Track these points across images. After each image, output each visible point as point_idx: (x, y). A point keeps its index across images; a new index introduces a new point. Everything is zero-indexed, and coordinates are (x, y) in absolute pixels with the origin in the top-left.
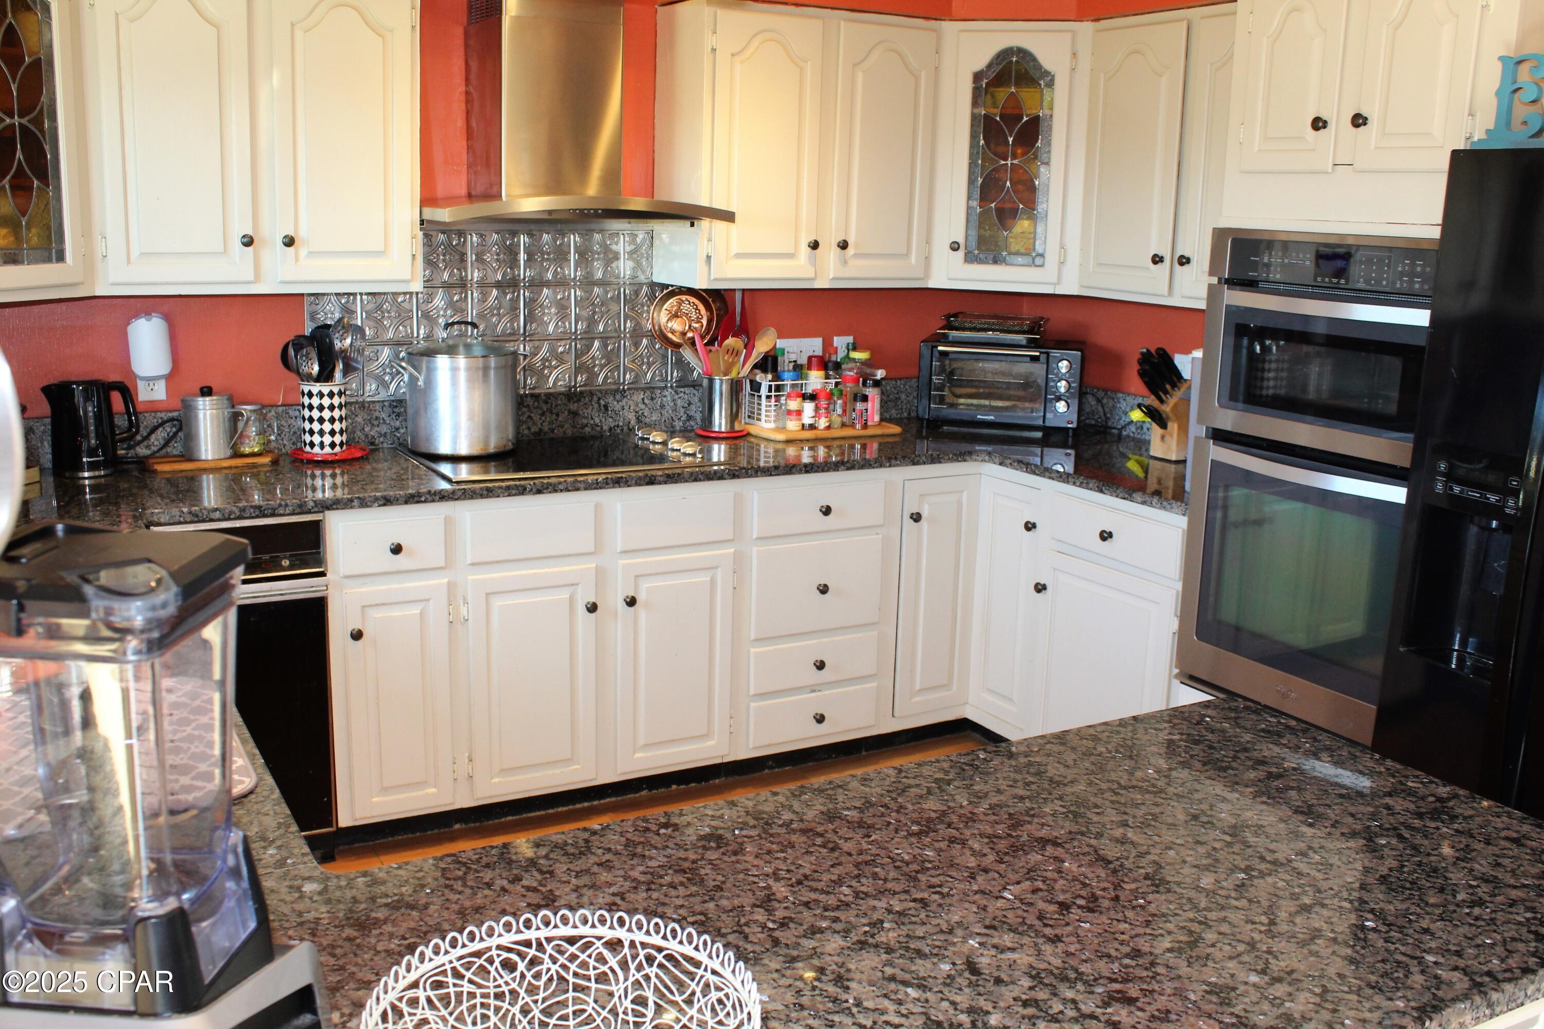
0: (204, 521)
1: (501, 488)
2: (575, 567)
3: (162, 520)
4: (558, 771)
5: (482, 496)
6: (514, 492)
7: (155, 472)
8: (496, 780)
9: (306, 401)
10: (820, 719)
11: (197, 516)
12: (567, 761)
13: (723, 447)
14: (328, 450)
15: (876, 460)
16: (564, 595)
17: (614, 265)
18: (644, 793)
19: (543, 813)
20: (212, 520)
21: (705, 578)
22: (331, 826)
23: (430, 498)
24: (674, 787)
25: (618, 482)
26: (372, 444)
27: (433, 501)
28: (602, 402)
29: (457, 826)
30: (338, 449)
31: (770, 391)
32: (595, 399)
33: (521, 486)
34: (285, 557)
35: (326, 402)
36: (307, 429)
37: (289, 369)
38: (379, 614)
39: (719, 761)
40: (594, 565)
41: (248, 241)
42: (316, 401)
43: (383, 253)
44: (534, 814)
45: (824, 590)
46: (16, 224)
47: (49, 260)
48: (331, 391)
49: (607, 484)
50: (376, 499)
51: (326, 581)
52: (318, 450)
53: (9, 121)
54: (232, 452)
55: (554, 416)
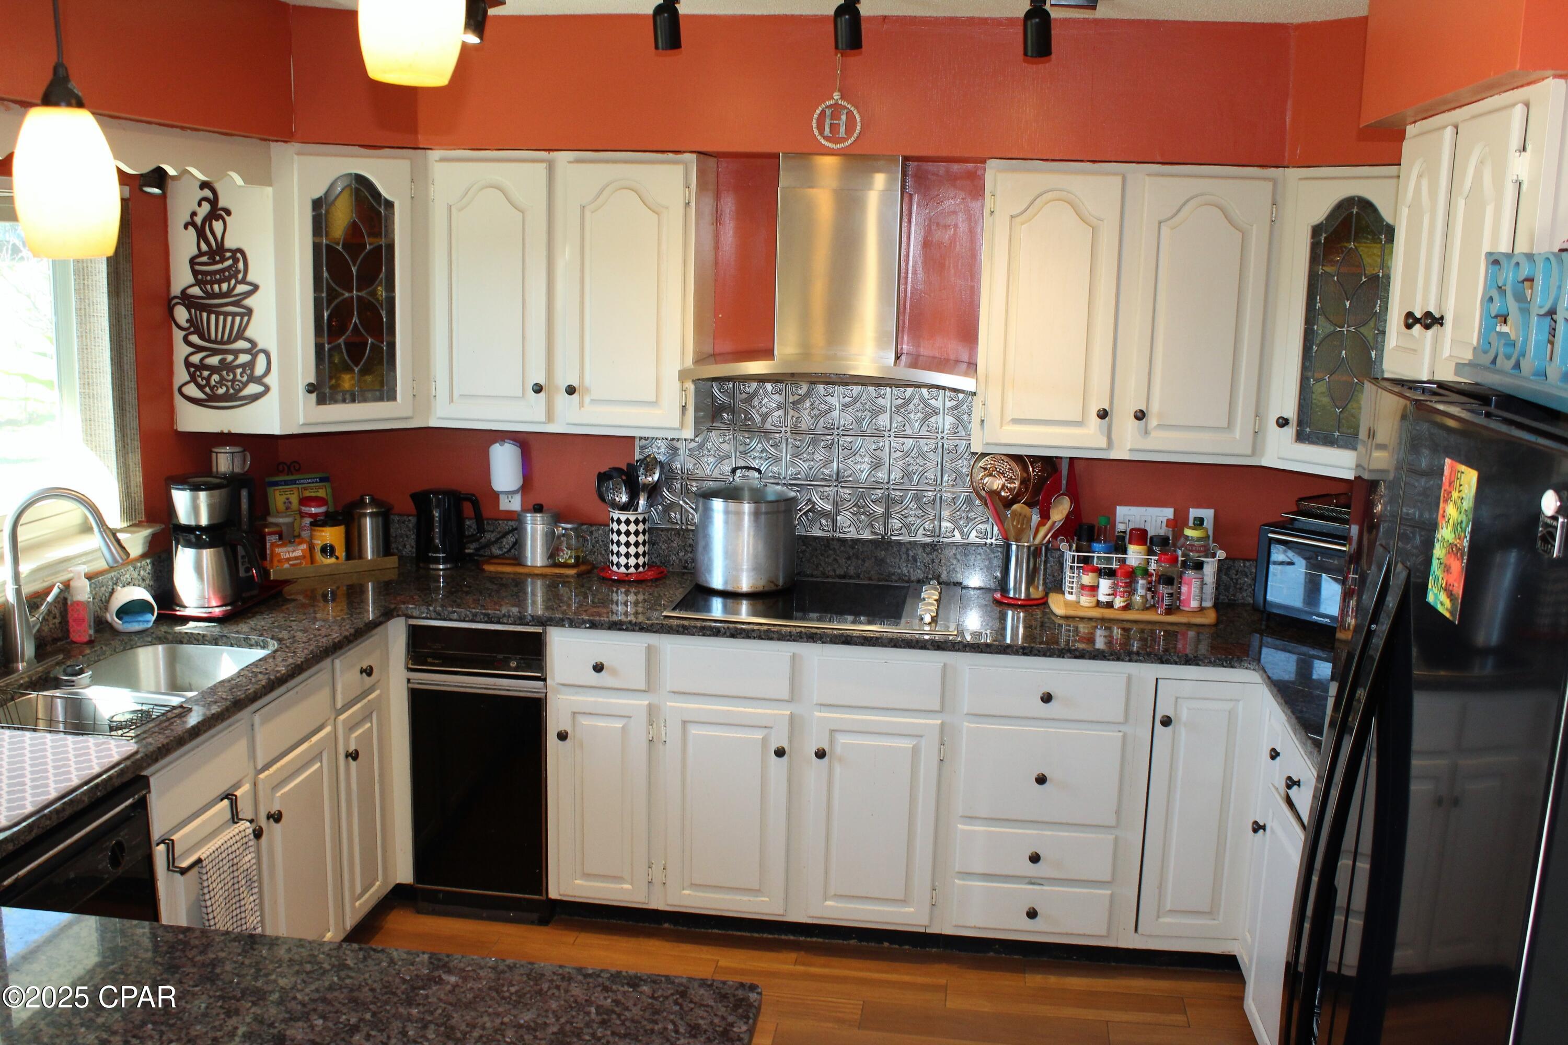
0: (445, 619)
1: (695, 627)
2: (769, 711)
3: (414, 614)
4: (746, 898)
5: (678, 632)
6: (708, 633)
7: (483, 570)
8: (686, 892)
9: (615, 526)
10: (1032, 914)
11: (440, 615)
12: (757, 892)
13: (1022, 614)
14: (632, 570)
15: (1138, 654)
16: (758, 735)
17: (933, 420)
18: (852, 942)
19: (748, 934)
20: (451, 620)
21: (907, 744)
22: (541, 894)
23: (631, 628)
24: (886, 944)
25: (811, 637)
27: (633, 630)
28: (911, 553)
29: (666, 925)
30: (641, 569)
31: (1073, 562)
32: (904, 550)
33: (715, 627)
34: (515, 660)
35: (632, 527)
36: (615, 551)
37: (602, 498)
38: (585, 721)
39: (922, 930)
40: (789, 712)
41: (538, 389)
42: (623, 528)
43: (655, 403)
44: (739, 933)
45: (1041, 780)
46: (352, 371)
47: (381, 399)
48: (637, 519)
49: (801, 638)
50: (584, 622)
51: (546, 685)
52: (623, 570)
53: (347, 295)
54: (551, 561)
55: (860, 562)
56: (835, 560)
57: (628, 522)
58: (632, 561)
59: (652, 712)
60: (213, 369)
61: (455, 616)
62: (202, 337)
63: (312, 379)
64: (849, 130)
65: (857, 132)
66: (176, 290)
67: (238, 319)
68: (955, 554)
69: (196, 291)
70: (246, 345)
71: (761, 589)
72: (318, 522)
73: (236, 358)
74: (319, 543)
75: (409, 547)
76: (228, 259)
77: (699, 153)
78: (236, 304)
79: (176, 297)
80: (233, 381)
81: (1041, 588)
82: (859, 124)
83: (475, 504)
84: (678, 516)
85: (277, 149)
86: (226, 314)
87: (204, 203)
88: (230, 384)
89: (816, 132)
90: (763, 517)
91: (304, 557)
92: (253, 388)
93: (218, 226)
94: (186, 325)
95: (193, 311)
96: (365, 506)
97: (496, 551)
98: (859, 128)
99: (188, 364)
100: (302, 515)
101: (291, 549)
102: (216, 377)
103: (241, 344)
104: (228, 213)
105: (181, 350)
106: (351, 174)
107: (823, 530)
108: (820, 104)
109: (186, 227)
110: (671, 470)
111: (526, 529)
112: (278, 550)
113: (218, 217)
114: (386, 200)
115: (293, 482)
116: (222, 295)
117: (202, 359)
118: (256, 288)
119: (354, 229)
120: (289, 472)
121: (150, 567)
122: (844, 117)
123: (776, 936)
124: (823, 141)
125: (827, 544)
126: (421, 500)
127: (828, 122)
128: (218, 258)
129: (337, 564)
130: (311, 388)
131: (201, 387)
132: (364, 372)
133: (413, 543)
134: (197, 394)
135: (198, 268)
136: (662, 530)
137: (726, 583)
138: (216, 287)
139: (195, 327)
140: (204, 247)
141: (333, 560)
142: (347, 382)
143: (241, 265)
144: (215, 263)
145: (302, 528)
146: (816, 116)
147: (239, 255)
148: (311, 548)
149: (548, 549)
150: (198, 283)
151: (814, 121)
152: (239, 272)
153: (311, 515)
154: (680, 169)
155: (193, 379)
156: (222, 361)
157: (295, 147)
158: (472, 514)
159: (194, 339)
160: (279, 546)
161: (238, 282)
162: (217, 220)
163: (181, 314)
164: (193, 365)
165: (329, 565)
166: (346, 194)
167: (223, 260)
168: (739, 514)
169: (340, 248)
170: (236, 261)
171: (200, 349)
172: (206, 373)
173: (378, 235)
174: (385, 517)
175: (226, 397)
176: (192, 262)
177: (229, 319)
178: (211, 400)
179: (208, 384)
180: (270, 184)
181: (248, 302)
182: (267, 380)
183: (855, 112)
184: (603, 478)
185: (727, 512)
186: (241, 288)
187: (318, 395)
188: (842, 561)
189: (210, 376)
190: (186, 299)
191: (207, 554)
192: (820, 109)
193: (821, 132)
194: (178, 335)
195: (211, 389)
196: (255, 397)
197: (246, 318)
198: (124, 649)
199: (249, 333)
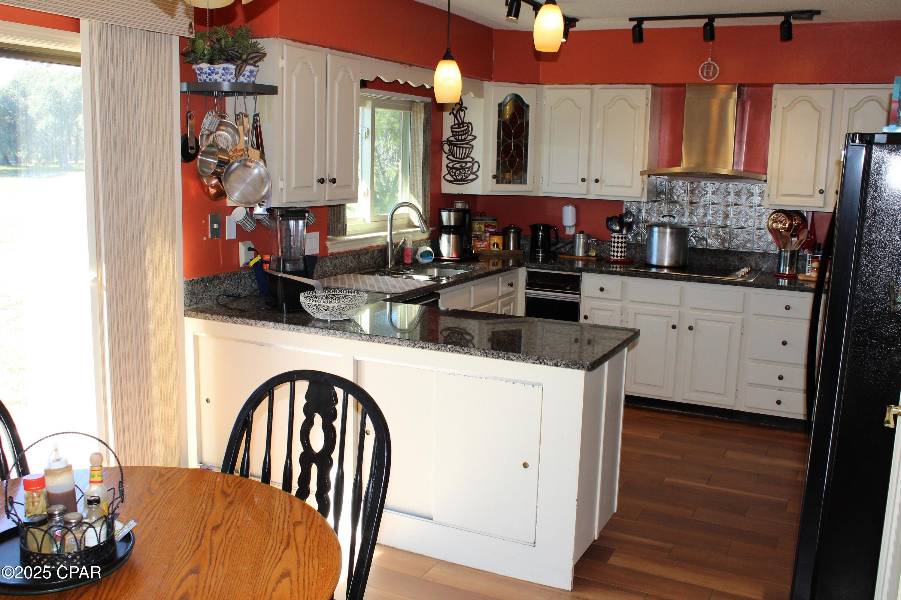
0: (541, 270)
1: (642, 274)
2: (670, 310)
3: (529, 268)
5: (635, 276)
6: (647, 276)
9: (613, 240)
10: (779, 403)
11: (540, 268)
12: (662, 386)
14: (619, 258)
16: (665, 319)
17: (751, 198)
20: (544, 269)
21: (727, 326)
23: (616, 273)
25: (689, 279)
26: (642, 260)
27: (617, 275)
30: (623, 258)
31: (810, 259)
34: (569, 287)
35: (620, 240)
36: (612, 250)
37: (608, 228)
38: (595, 312)
39: (731, 408)
40: (678, 311)
41: (583, 180)
42: (616, 240)
43: (631, 187)
44: (654, 408)
45: (784, 343)
46: (510, 172)
47: (521, 183)
48: (622, 237)
49: (685, 279)
50: (597, 271)
51: (580, 297)
52: (615, 258)
53: (510, 141)
54: (585, 255)
55: (717, 259)
56: (706, 258)
57: (618, 238)
58: (619, 254)
59: (622, 309)
60: (457, 169)
61: (546, 268)
62: (454, 157)
63: (495, 173)
64: (714, 74)
65: (718, 74)
66: (445, 138)
67: (468, 149)
68: (759, 257)
69: (452, 139)
70: (471, 160)
71: (672, 265)
72: (492, 234)
73: (466, 165)
74: (492, 242)
75: (528, 249)
76: (465, 126)
77: (653, 84)
78: (467, 144)
79: (444, 141)
80: (465, 173)
81: (795, 271)
82: (718, 71)
83: (556, 231)
84: (640, 238)
85: (486, 84)
86: (463, 148)
87: (457, 105)
88: (463, 175)
89: (700, 74)
90: (674, 235)
91: (486, 247)
92: (472, 177)
93: (462, 114)
94: (448, 152)
95: (451, 146)
96: (511, 229)
97: (563, 250)
98: (718, 72)
99: (448, 167)
100: (486, 232)
101: (481, 243)
102: (458, 172)
103: (469, 159)
104: (466, 109)
105: (445, 162)
106: (513, 94)
107: (702, 245)
108: (702, 63)
109: (450, 114)
110: (638, 219)
111: (576, 241)
112: (477, 243)
113: (463, 110)
114: (526, 104)
115: (482, 220)
116: (462, 140)
117: (453, 165)
118: (475, 137)
119: (513, 116)
120: (481, 216)
121: (430, 243)
122: (712, 68)
123: (670, 410)
124: (703, 78)
125: (703, 251)
126: (534, 228)
127: (705, 70)
128: (461, 126)
129: (499, 251)
130: (494, 177)
131: (452, 176)
132: (515, 173)
133: (529, 247)
134: (451, 179)
135: (453, 130)
136: (633, 244)
137: (657, 261)
138: (460, 137)
139: (451, 153)
140: (456, 122)
141: (498, 249)
142: (508, 176)
143: (470, 129)
144: (460, 128)
145: (485, 237)
146: (700, 68)
147: (469, 125)
148: (489, 244)
149: (585, 249)
150: (453, 136)
151: (700, 70)
152: (469, 131)
153: (489, 232)
154: (645, 91)
155: (449, 173)
156: (461, 166)
157: (493, 83)
158: (555, 236)
159: (451, 157)
160: (477, 242)
161: (468, 135)
162: (462, 111)
163: (446, 148)
164: (449, 167)
165: (495, 251)
166: (511, 101)
167: (463, 127)
168: (665, 233)
169: (508, 122)
170: (468, 127)
171: (453, 161)
172: (454, 171)
173: (523, 118)
174: (518, 233)
175: (461, 180)
176: (452, 127)
177: (465, 149)
178: (456, 181)
179: (455, 175)
180: (483, 97)
181: (472, 143)
182: (477, 173)
183: (717, 66)
184: (609, 220)
185: (659, 232)
186: (470, 138)
187: (497, 180)
188: (709, 258)
189: (456, 172)
190: (449, 142)
191: (452, 237)
192: (702, 65)
193: (703, 75)
194: (444, 156)
195: (456, 177)
196: (473, 180)
197: (471, 149)
198: (422, 268)
199: (471, 155)
